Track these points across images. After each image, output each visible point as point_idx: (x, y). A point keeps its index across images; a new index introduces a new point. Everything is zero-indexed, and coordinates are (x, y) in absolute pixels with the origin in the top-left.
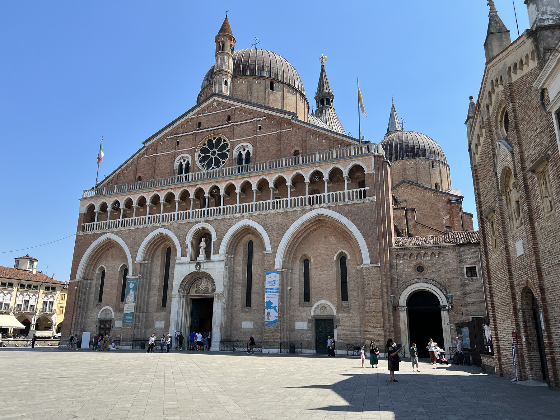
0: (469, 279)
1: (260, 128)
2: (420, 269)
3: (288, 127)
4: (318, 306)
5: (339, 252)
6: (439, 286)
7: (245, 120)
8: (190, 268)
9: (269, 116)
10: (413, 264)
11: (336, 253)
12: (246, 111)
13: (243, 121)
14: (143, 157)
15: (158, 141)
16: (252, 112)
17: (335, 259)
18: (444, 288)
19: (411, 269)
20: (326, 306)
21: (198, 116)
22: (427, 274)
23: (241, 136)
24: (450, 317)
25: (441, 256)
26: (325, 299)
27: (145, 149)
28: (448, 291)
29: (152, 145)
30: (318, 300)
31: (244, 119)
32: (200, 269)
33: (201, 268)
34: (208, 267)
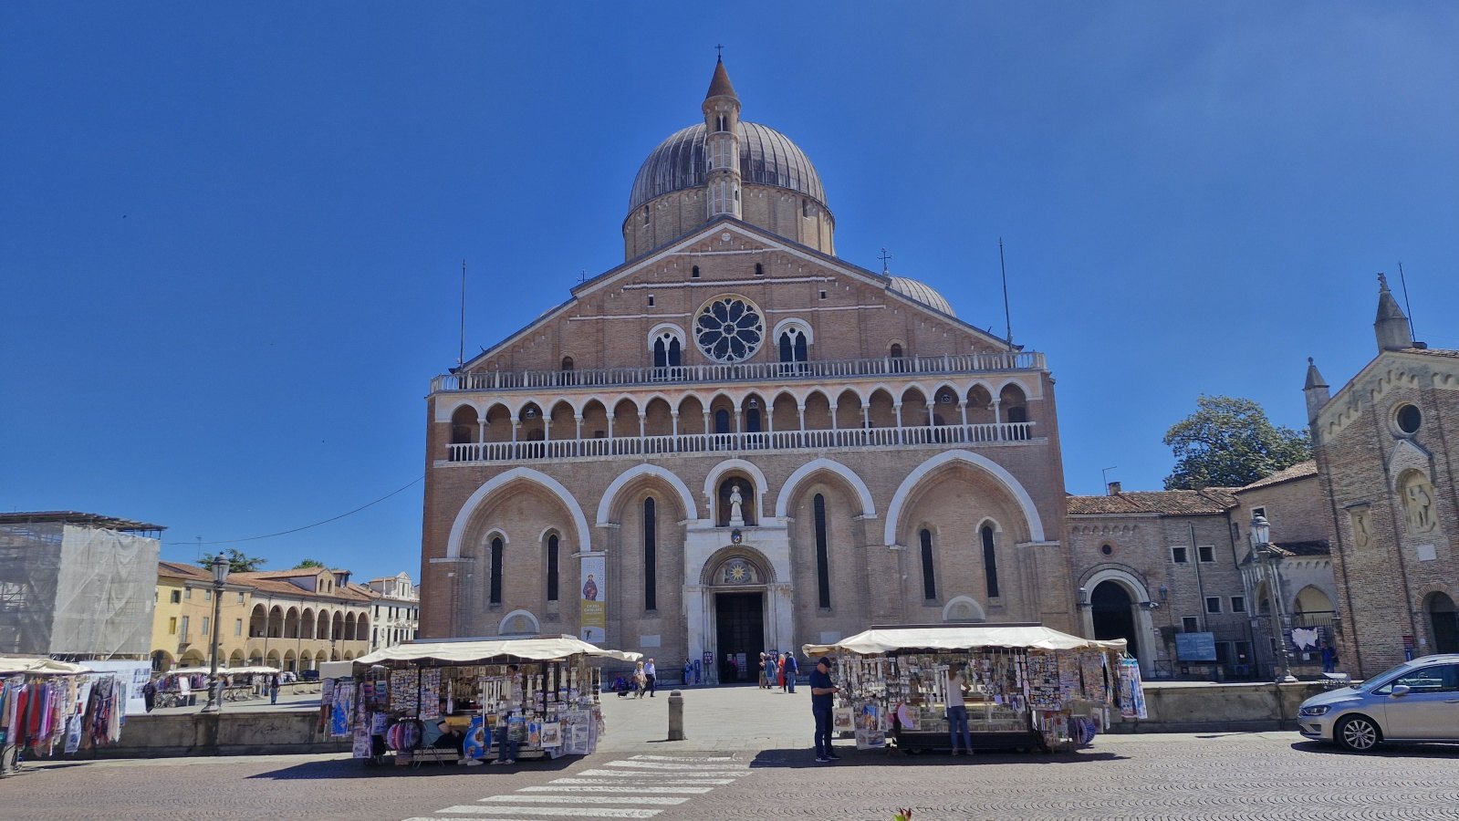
0: (1178, 564)
1: (823, 295)
2: (1107, 550)
3: (877, 302)
4: (954, 606)
5: (984, 520)
6: (1136, 574)
7: (792, 277)
8: (718, 539)
9: (840, 277)
10: (1098, 542)
11: (978, 521)
12: (795, 260)
13: (788, 277)
14: (571, 319)
15: (605, 291)
16: (806, 264)
17: (977, 531)
18: (1144, 577)
19: (1095, 550)
20: (966, 604)
21: (692, 254)
22: (1118, 557)
23: (786, 306)
24: (1153, 619)
25: (1136, 531)
26: (963, 594)
27: (575, 302)
28: (1149, 581)
29: (591, 297)
30: (953, 596)
31: (789, 274)
33: (743, 540)
34: (756, 539)
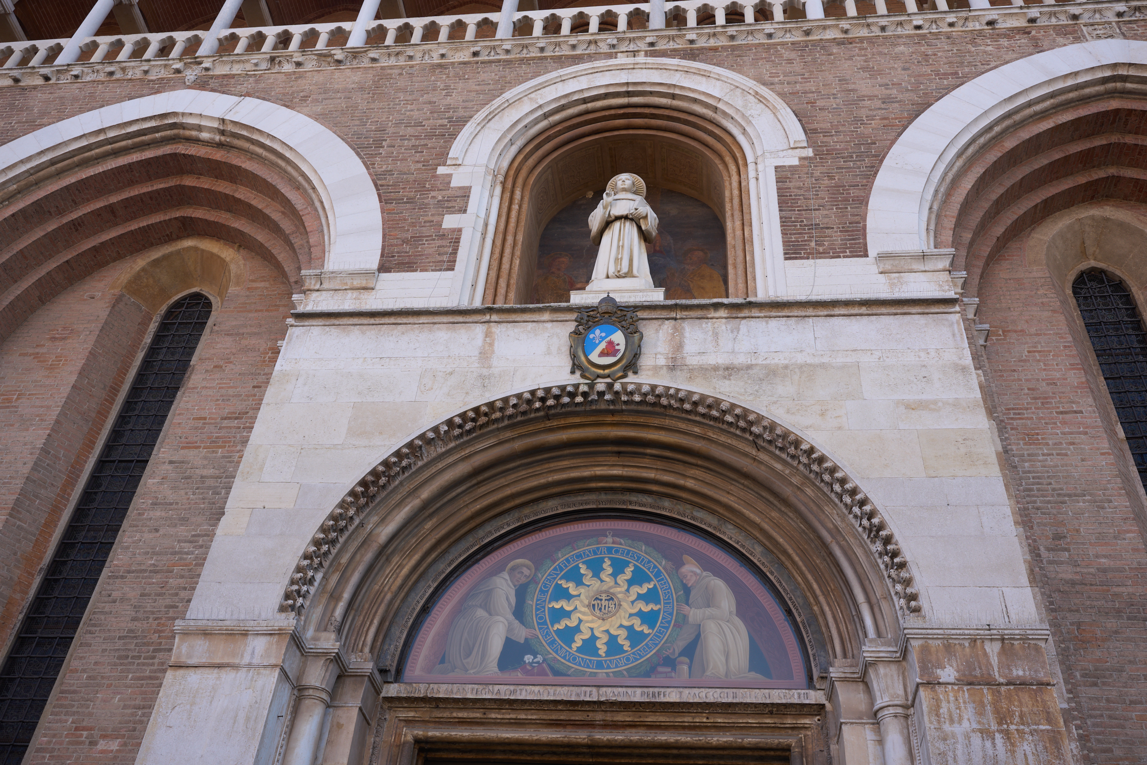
8: (485, 355)
32: (631, 365)
33: (646, 361)
34: (741, 360)
